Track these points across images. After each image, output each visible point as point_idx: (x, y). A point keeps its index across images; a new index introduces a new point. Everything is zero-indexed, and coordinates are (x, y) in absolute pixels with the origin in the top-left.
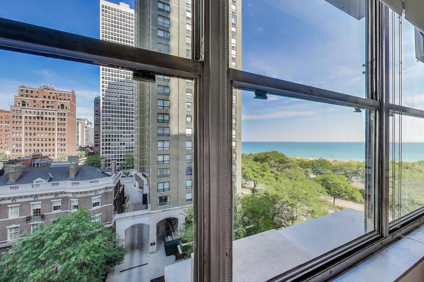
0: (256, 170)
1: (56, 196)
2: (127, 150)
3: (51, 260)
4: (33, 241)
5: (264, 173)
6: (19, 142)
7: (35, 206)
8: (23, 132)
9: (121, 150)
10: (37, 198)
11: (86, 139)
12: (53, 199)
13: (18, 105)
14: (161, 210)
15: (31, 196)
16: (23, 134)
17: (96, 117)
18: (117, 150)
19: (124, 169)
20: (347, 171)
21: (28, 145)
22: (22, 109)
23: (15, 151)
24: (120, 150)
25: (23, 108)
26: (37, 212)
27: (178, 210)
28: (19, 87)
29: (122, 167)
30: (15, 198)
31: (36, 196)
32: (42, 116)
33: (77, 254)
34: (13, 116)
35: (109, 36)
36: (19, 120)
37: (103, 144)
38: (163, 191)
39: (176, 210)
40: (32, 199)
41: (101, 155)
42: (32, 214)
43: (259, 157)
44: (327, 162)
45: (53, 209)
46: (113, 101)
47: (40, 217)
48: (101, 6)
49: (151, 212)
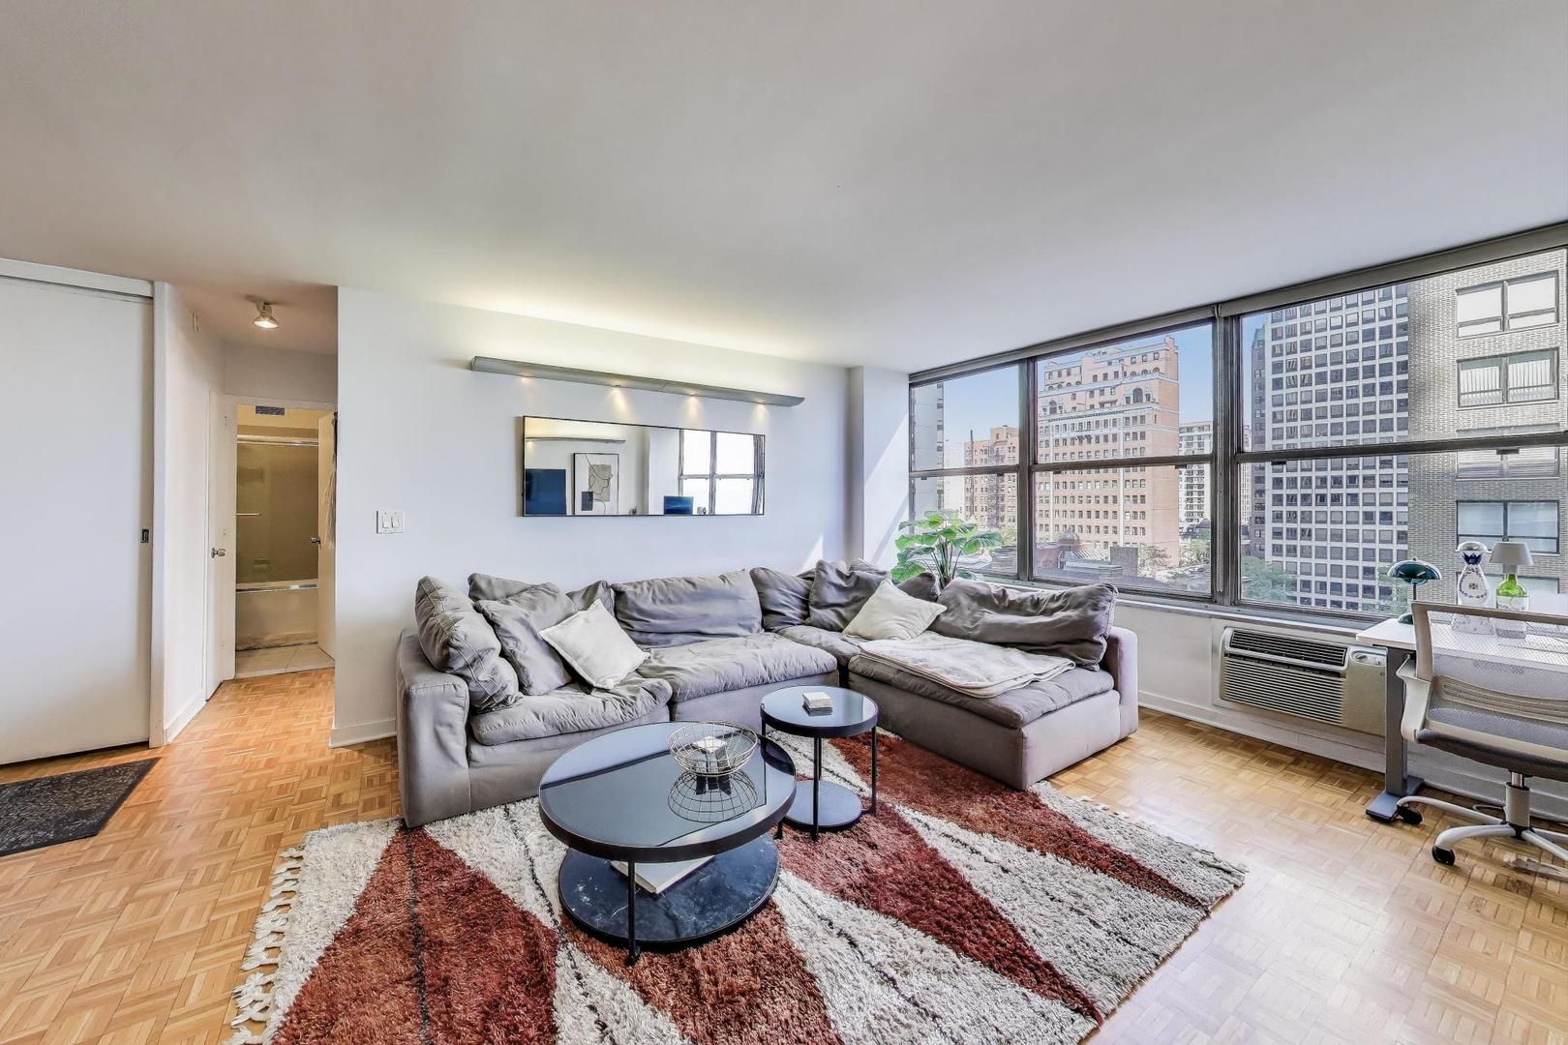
17: (1258, 412)
25: (1052, 420)
32: (1088, 433)
37: (1278, 517)
41: (1269, 557)
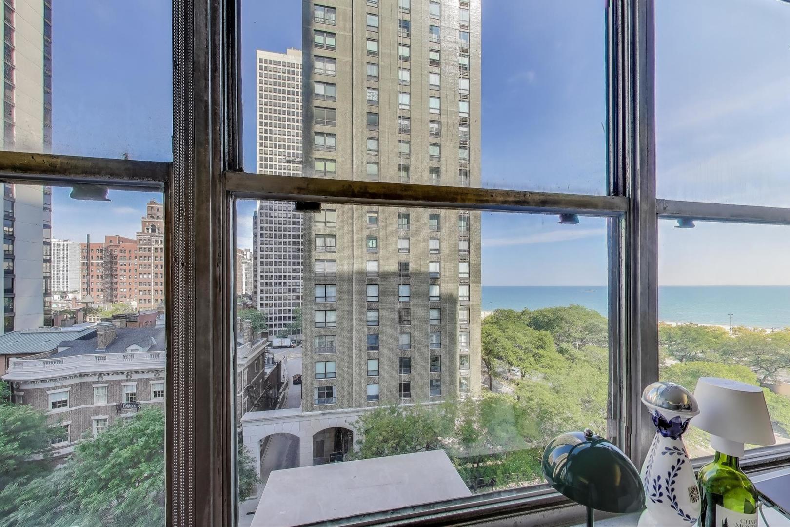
0: (524, 346)
1: (157, 375)
2: (298, 301)
3: (117, 481)
4: (97, 445)
5: (541, 351)
6: (147, 288)
7: (128, 388)
8: (152, 272)
9: (290, 301)
10: (131, 377)
11: (245, 283)
12: (153, 379)
13: (146, 231)
14: (320, 412)
15: (122, 373)
16: (152, 274)
18: (283, 301)
19: (294, 333)
20: (762, 357)
21: (159, 292)
22: (151, 236)
23: (143, 301)
24: (287, 301)
25: (153, 236)
26: (132, 397)
27: (352, 414)
28: (148, 204)
29: (290, 330)
30: (101, 374)
31: (129, 373)
33: (156, 475)
34: (140, 248)
35: (270, 109)
36: (147, 253)
37: (262, 291)
38: (324, 377)
39: (348, 415)
40: (123, 377)
41: (259, 308)
42: (124, 400)
43: (542, 318)
44: (708, 332)
45: (153, 394)
46: (281, 217)
47: (135, 406)
48: (258, 61)
49: (303, 414)
